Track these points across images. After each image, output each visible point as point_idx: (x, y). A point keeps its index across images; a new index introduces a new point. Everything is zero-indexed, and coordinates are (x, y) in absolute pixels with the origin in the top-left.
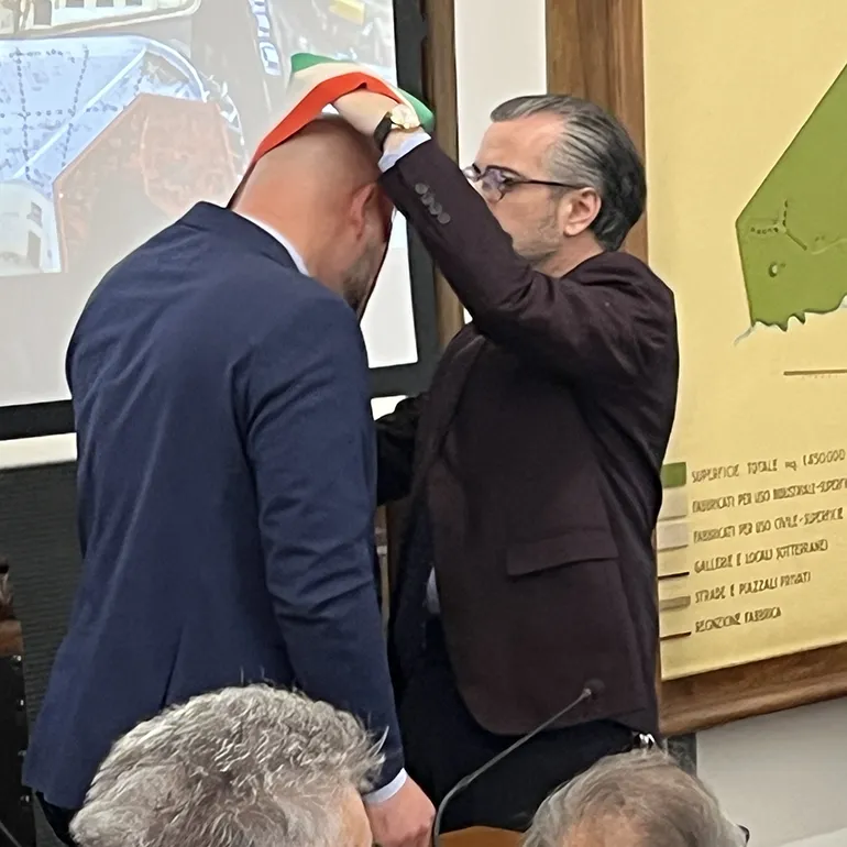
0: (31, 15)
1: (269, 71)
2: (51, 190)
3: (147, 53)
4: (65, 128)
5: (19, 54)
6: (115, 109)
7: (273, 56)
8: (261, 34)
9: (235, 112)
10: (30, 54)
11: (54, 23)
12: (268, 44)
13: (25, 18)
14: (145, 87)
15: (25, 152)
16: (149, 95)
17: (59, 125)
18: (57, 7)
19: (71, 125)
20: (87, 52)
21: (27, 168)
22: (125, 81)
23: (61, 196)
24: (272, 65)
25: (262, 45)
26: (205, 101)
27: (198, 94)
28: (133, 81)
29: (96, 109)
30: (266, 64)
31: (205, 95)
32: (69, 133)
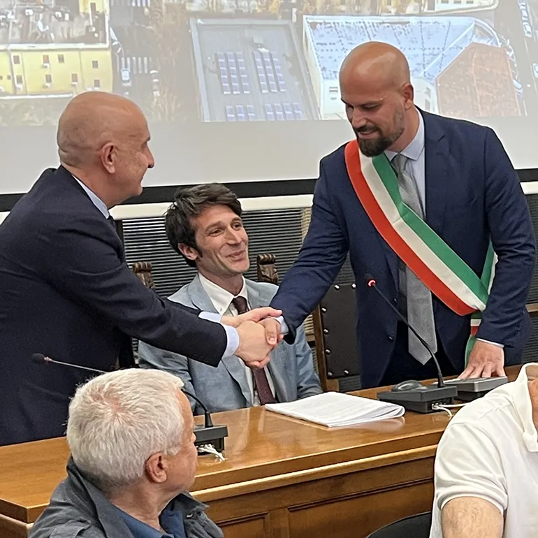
0: (426, 6)
1: (527, 35)
2: (434, 82)
3: (475, 26)
4: (440, 56)
5: (421, 22)
6: (462, 48)
7: (529, 29)
8: (524, 19)
9: (513, 52)
10: (426, 23)
11: (436, 10)
12: (526, 23)
13: (424, 7)
14: (475, 40)
15: (424, 65)
16: (476, 43)
17: (438, 54)
18: (437, 3)
19: (443, 55)
20: (450, 23)
21: (425, 72)
22: (466, 36)
23: (439, 85)
24: (529, 32)
25: (524, 23)
26: (500, 46)
27: (497, 44)
28: (469, 37)
29: (453, 48)
30: (526, 32)
31: (500, 44)
32: (442, 58)
